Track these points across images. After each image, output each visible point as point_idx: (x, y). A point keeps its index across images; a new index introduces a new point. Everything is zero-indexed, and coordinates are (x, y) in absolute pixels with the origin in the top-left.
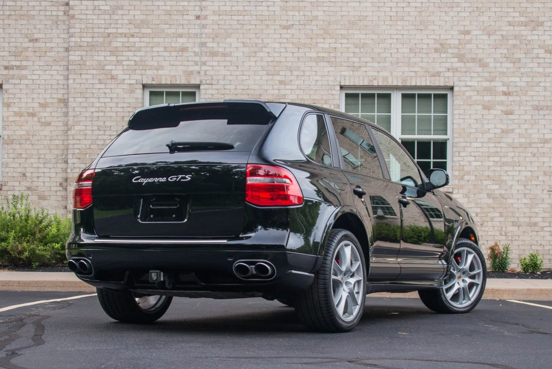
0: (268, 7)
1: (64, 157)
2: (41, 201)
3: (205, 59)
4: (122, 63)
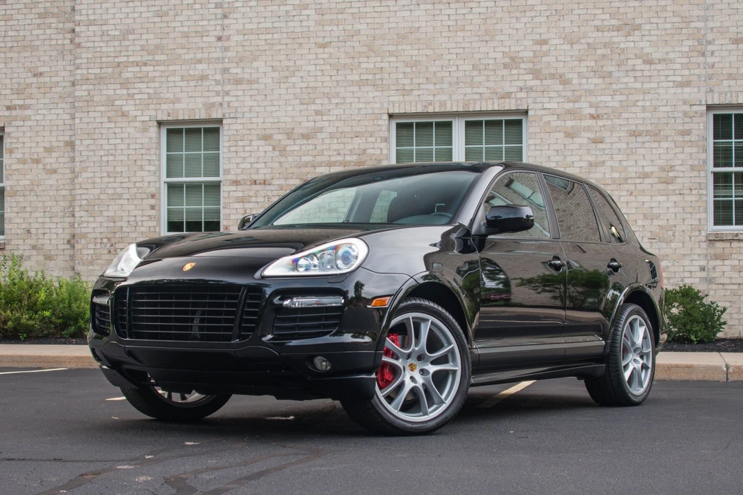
0: (301, 21)
1: (71, 209)
2: (48, 262)
3: (228, 88)
4: (133, 96)
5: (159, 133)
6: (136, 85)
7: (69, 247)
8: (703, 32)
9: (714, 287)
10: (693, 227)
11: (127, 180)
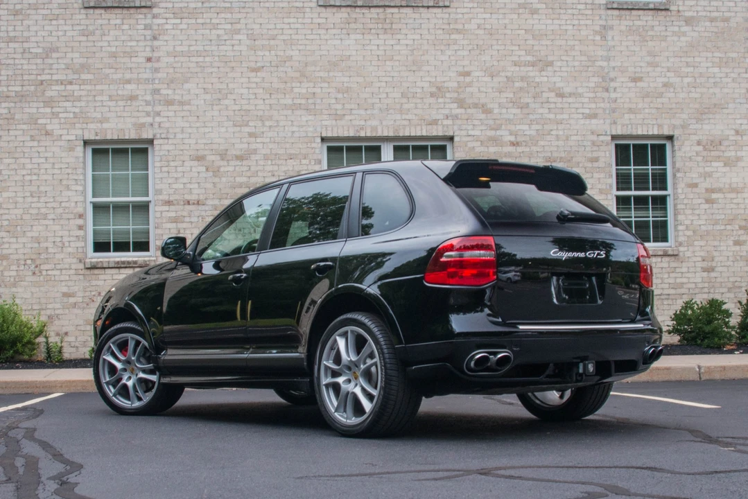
0: (233, 46)
3: (158, 108)
4: (58, 115)
6: (61, 104)
8: (606, 70)
11: (52, 200)
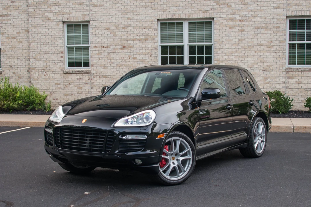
1: (29, 58)
2: (20, 79)
3: (91, 8)
4: (53, 11)
5: (64, 26)
6: (54, 7)
7: (28, 73)
9: (288, 90)
10: (280, 66)
11: (51, 46)
